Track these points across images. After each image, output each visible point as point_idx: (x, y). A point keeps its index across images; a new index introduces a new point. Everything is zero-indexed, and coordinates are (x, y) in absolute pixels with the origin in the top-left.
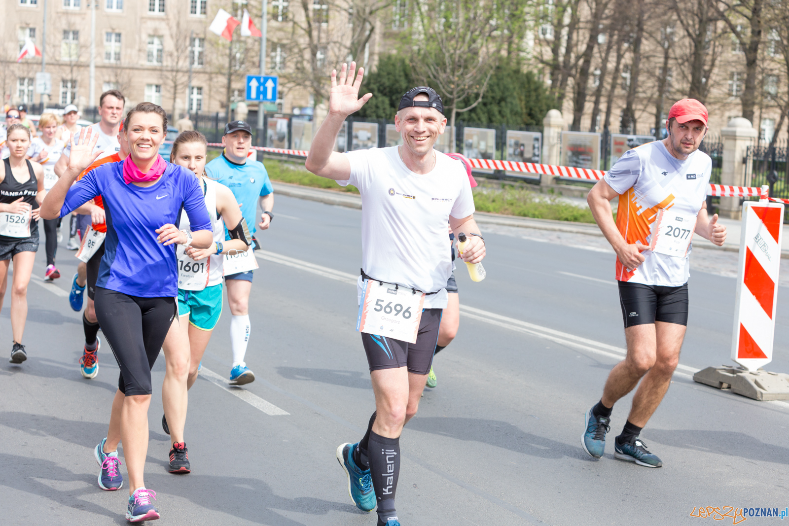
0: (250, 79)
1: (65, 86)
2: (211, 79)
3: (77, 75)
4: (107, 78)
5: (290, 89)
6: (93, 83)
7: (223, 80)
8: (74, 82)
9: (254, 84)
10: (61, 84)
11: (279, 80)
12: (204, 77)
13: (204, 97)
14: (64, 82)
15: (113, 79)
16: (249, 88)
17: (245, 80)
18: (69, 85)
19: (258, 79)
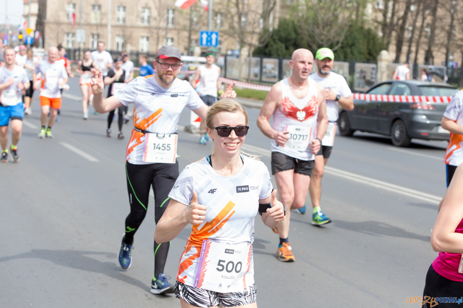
0: (202, 33)
1: (93, 37)
2: (179, 33)
3: (100, 31)
4: (118, 33)
5: (226, 39)
6: (110, 36)
7: (186, 34)
8: (98, 36)
9: (205, 36)
10: (91, 37)
11: (220, 34)
12: (175, 32)
13: (175, 43)
14: (93, 35)
15: (121, 33)
16: (202, 39)
17: (199, 34)
18: (96, 37)
19: (207, 33)
